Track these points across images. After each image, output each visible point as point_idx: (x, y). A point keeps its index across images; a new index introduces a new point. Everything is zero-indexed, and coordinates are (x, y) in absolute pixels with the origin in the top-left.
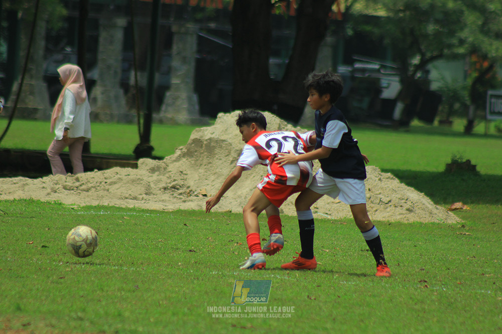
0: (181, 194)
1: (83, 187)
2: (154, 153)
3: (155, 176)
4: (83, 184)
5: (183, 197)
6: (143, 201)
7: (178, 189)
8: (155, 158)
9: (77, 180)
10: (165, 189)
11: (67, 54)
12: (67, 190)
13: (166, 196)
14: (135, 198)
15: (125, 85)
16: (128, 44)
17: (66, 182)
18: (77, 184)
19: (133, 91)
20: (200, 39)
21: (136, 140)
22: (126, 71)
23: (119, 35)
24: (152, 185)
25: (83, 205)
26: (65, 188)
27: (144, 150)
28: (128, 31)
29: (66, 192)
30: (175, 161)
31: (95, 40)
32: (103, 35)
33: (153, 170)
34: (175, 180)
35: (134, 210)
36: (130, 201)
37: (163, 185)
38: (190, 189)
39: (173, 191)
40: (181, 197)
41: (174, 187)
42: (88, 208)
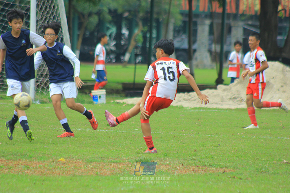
0: (238, 101)
1: (192, 99)
2: (225, 82)
3: (226, 93)
4: (192, 98)
5: (239, 103)
6: (220, 105)
7: (236, 99)
8: (226, 85)
9: (190, 95)
10: (230, 99)
11: (183, 38)
12: (185, 100)
13: (231, 102)
14: (216, 103)
15: (210, 51)
16: (211, 32)
17: (184, 97)
18: (190, 98)
19: (214, 54)
20: (245, 29)
21: (216, 77)
22: (210, 45)
23: (207, 28)
24: (224, 97)
25: (193, 107)
26: (184, 99)
27: (220, 81)
28: (211, 26)
29: (185, 101)
30: (234, 86)
31: (196, 31)
32: (200, 29)
33: (224, 90)
34: (235, 95)
35: (216, 109)
36: (214, 105)
37: (229, 97)
38: (242, 99)
39: (234, 100)
40: (238, 102)
41: (234, 98)
42: (195, 108)
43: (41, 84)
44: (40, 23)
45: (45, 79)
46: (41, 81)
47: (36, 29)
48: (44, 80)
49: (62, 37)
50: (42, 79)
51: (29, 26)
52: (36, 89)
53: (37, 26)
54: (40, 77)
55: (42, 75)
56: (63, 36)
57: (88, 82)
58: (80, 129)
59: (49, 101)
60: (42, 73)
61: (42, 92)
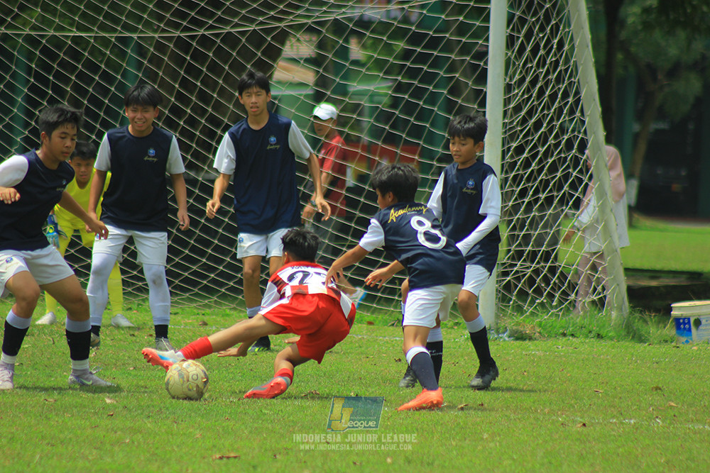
43: (518, 279)
44: (518, 94)
45: (528, 264)
46: (515, 269)
47: (505, 113)
48: (528, 268)
49: (581, 136)
50: (519, 263)
51: (483, 104)
52: (500, 295)
53: (507, 102)
54: (513, 258)
55: (519, 254)
56: (585, 132)
57: (663, 275)
58: (632, 422)
59: (540, 333)
60: (520, 245)
61: (519, 306)
